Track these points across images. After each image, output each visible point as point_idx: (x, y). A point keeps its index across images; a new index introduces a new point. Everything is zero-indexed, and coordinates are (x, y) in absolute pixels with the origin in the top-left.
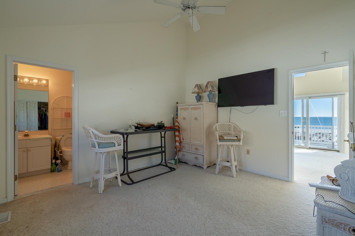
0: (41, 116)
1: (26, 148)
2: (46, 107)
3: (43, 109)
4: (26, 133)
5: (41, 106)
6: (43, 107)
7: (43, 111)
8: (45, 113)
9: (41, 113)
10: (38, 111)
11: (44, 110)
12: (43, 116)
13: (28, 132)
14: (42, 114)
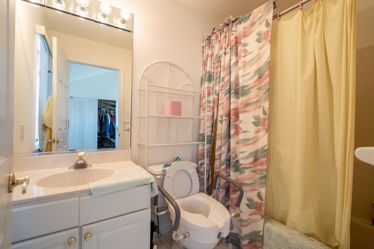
0: (100, 119)
1: (77, 229)
2: (107, 107)
3: (103, 109)
4: (81, 158)
5: (101, 106)
6: (103, 107)
7: (102, 112)
8: (105, 116)
9: (102, 114)
10: (98, 112)
11: (105, 111)
12: (104, 119)
13: (85, 155)
14: (102, 116)
